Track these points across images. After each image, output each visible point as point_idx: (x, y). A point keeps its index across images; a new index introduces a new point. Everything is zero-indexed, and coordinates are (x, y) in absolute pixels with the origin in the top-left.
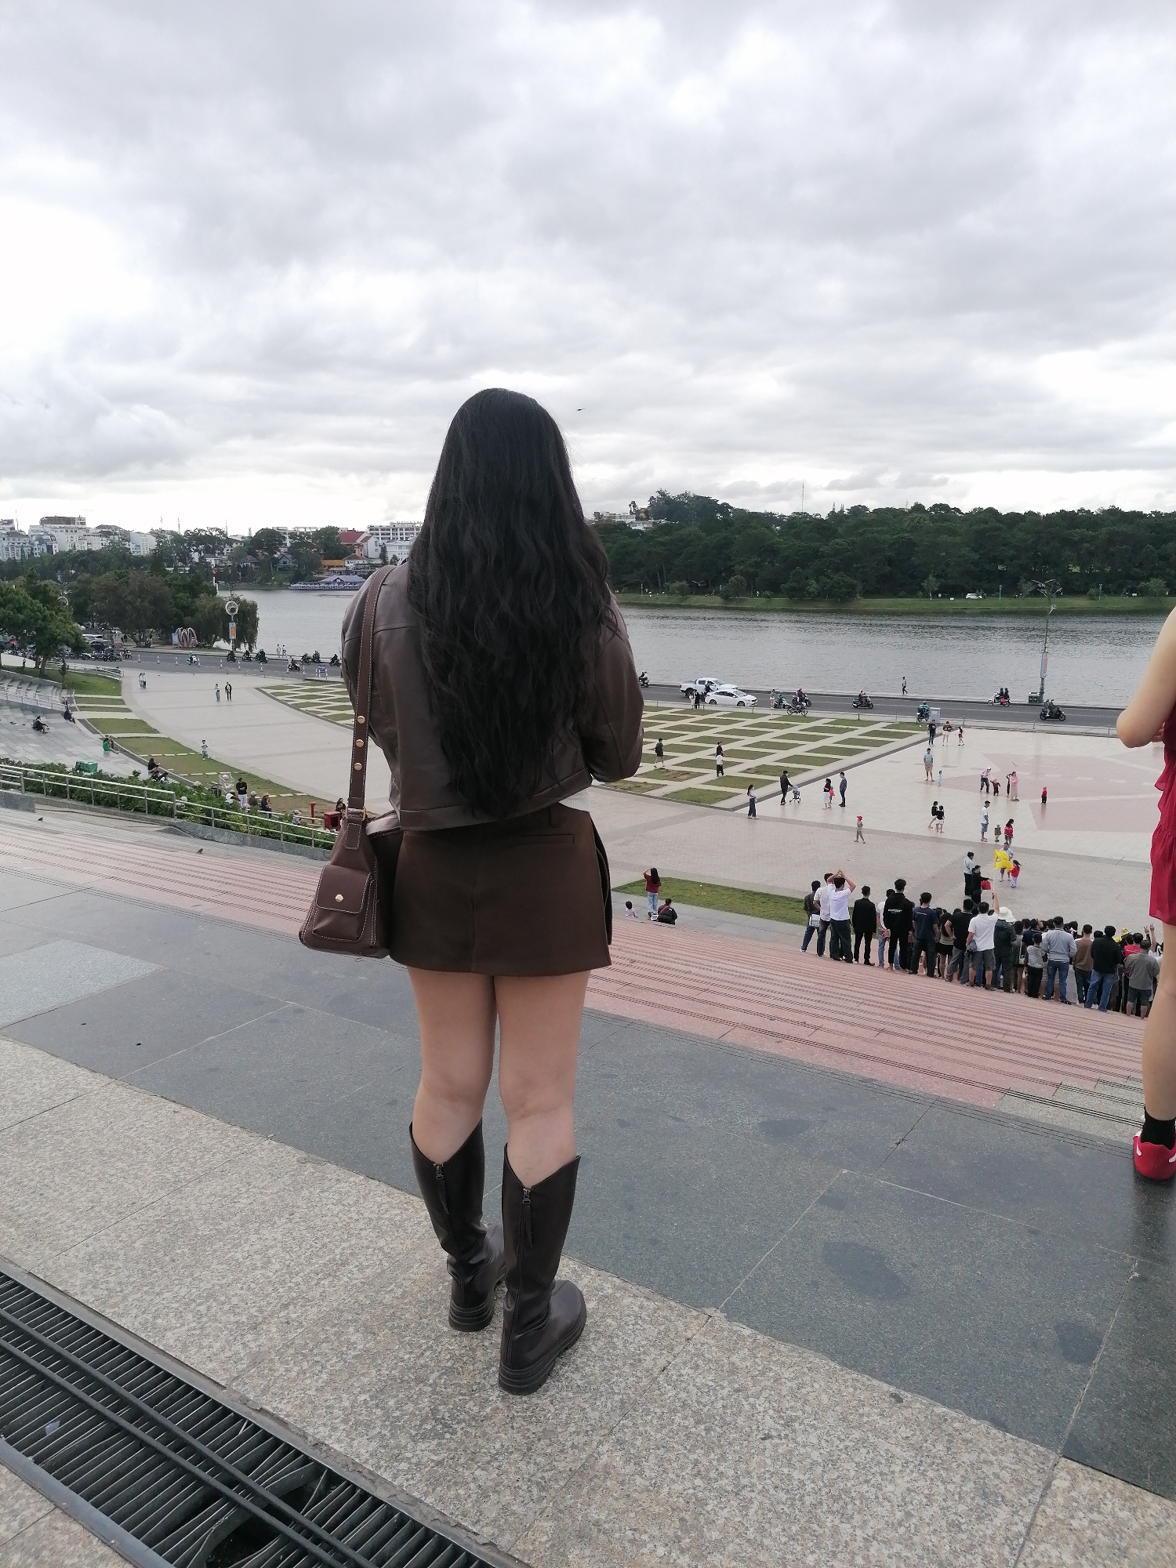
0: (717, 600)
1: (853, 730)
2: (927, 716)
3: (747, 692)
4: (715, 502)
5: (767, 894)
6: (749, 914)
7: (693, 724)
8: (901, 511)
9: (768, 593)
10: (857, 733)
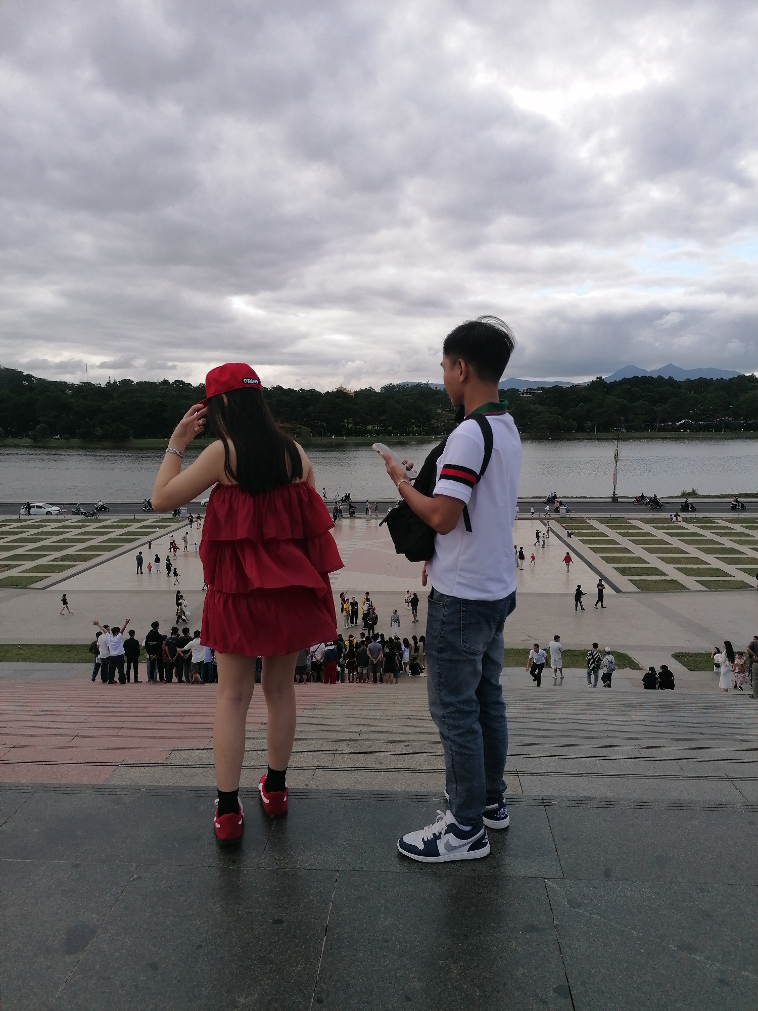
0: (28, 441)
1: (131, 525)
2: (179, 513)
3: (53, 504)
4: (21, 373)
5: (71, 645)
6: (58, 662)
7: (11, 530)
8: (154, 384)
9: (66, 436)
10: (134, 527)
